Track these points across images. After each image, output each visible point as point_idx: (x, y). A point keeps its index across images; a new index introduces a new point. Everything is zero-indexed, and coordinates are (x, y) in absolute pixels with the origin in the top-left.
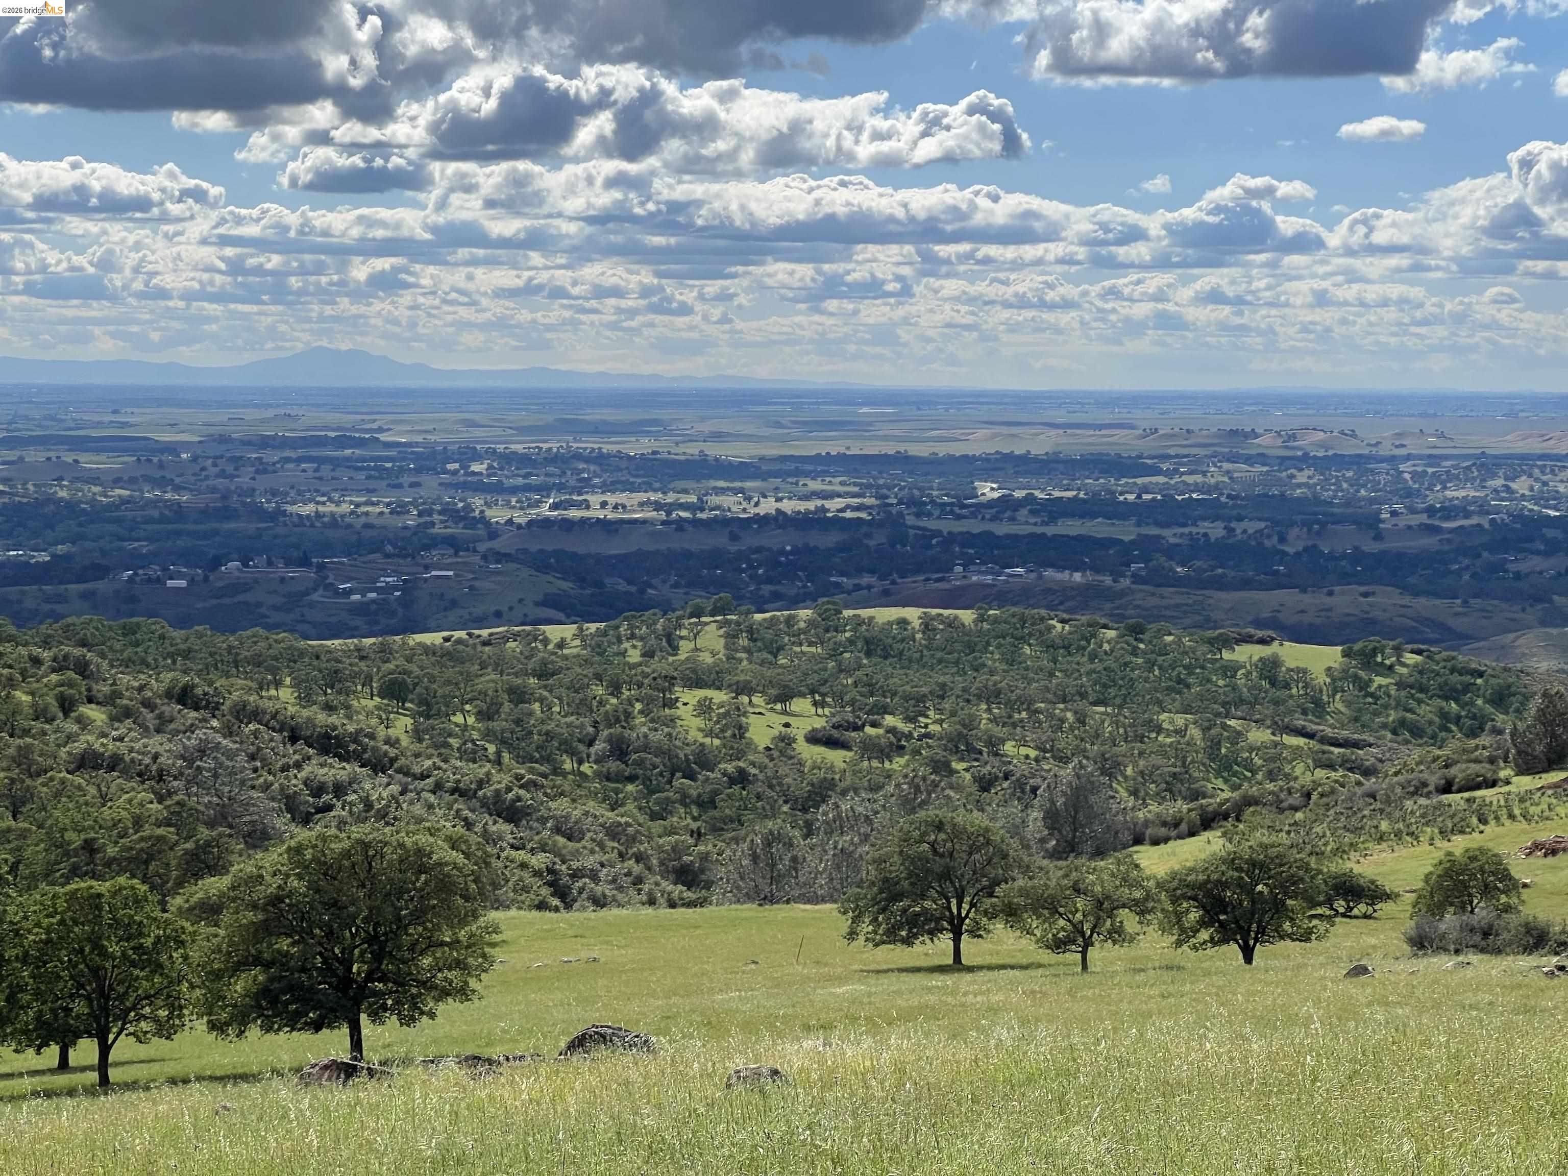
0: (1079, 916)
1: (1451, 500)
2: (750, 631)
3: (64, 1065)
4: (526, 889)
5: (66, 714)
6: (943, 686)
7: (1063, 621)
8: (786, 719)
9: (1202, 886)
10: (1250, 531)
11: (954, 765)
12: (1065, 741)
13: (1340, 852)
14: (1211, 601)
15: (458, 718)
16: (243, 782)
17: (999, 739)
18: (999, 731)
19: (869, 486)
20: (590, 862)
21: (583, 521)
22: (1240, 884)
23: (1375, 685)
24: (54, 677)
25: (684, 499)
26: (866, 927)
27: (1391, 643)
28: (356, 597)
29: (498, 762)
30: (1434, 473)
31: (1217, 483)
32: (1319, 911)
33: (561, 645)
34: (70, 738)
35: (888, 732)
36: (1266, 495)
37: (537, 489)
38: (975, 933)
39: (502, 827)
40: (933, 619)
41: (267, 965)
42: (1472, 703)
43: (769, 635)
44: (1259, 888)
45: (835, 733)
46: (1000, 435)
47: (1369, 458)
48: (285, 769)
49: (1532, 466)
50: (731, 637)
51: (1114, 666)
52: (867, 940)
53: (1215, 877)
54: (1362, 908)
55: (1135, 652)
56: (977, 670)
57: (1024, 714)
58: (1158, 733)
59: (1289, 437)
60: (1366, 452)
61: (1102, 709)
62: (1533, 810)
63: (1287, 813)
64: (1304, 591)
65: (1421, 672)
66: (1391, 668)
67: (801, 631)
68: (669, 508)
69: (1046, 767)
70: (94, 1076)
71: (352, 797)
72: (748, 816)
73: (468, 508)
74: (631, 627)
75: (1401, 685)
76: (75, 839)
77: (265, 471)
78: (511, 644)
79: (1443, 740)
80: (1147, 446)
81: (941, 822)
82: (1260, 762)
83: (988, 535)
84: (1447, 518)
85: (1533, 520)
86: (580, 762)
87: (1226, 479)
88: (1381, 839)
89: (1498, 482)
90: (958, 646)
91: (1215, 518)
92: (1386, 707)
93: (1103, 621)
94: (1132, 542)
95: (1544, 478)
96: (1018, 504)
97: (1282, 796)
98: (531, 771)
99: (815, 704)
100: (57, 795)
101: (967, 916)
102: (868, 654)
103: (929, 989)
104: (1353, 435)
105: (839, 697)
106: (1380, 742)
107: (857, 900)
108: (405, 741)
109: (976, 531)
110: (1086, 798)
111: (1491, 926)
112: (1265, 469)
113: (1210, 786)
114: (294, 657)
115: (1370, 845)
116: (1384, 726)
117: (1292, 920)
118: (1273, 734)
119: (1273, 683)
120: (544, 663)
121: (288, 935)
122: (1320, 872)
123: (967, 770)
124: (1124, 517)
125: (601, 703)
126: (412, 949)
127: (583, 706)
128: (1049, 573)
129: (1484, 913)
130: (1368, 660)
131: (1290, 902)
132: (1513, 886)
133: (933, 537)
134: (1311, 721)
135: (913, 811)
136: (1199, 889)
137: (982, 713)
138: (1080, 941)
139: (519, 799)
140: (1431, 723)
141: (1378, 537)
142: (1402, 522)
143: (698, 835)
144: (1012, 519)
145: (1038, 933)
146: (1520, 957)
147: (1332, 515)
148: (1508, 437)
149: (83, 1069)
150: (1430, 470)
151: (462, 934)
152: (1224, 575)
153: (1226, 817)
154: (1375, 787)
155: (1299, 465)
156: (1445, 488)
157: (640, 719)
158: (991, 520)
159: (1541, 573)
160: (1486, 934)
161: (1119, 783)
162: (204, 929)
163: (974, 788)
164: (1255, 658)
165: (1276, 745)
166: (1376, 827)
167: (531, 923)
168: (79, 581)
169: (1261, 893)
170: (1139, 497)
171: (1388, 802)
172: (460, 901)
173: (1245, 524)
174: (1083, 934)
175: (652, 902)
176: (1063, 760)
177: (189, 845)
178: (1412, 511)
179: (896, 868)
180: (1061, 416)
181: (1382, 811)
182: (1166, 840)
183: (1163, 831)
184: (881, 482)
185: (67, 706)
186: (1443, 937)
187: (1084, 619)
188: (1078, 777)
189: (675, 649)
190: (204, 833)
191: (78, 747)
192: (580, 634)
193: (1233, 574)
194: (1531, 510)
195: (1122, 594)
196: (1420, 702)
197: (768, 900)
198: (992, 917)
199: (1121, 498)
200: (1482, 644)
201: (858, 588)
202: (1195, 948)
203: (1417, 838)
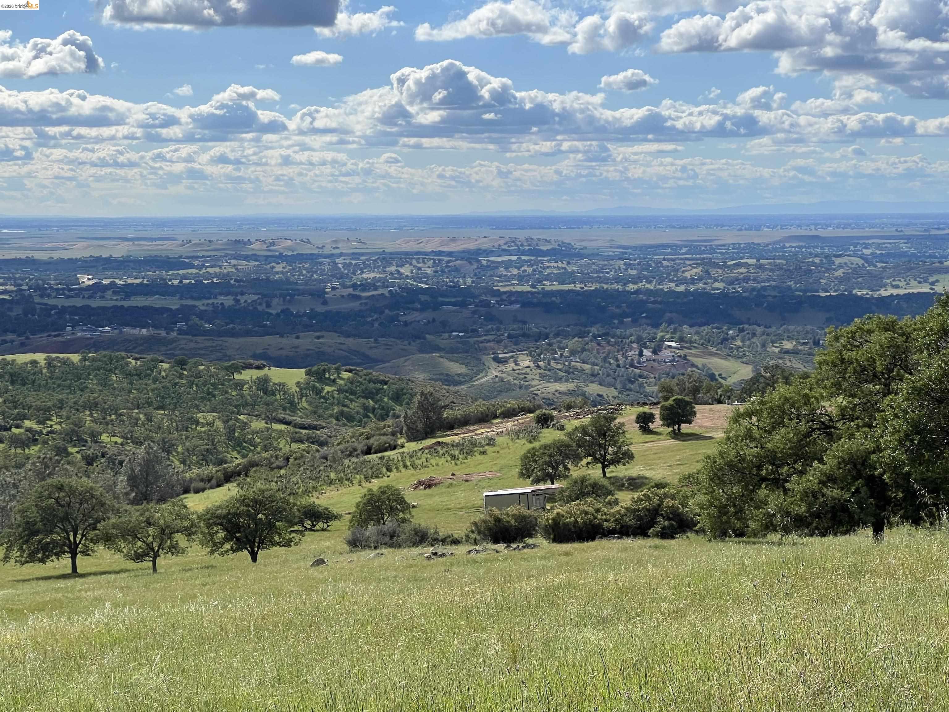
0: (150, 539)
1: (366, 280)
6: (61, 401)
7: (135, 359)
9: (226, 516)
10: (249, 301)
11: (70, 450)
12: (139, 432)
13: (307, 492)
14: (227, 344)
17: (98, 432)
18: (98, 428)
19: (9, 279)
22: (249, 515)
23: (325, 391)
26: (15, 553)
27: (334, 366)
30: (356, 264)
31: (228, 272)
32: (296, 528)
35: (27, 431)
36: (258, 279)
38: (85, 553)
40: (53, 360)
42: (381, 400)
44: (260, 516)
46: (92, 246)
47: (319, 256)
49: (412, 259)
51: (169, 386)
52: (16, 561)
53: (232, 511)
54: (320, 525)
55: (181, 376)
56: (82, 390)
57: (113, 417)
58: (197, 425)
59: (271, 243)
60: (316, 252)
61: (162, 412)
62: (418, 462)
63: (275, 470)
64: (282, 336)
65: (352, 383)
66: (334, 381)
69: (128, 449)
75: (340, 391)
79: (365, 423)
80: (185, 251)
81: (62, 486)
82: (259, 440)
83: (87, 307)
84: (364, 290)
85: (413, 290)
87: (234, 270)
88: (331, 483)
89: (393, 269)
90: (70, 376)
91: (227, 294)
92: (332, 404)
93: (161, 358)
94: (177, 310)
95: (419, 265)
96: (106, 288)
97: (273, 460)
101: (80, 543)
102: (13, 383)
103: (57, 590)
104: (309, 242)
106: (329, 426)
107: (9, 537)
109: (79, 305)
110: (153, 466)
111: (394, 532)
112: (257, 263)
113: (229, 456)
115: (325, 487)
116: (331, 416)
117: (279, 534)
118: (266, 423)
119: (265, 393)
122: (295, 505)
123: (78, 452)
124: (172, 294)
128: (127, 330)
129: (391, 524)
130: (320, 376)
131: (278, 524)
132: (407, 507)
133: (51, 310)
134: (289, 415)
135: (43, 479)
136: (224, 518)
137: (87, 419)
138: (152, 554)
140: (358, 413)
141: (325, 303)
142: (338, 293)
144: (102, 297)
145: (125, 551)
146: (412, 549)
147: (298, 290)
148: (398, 242)
150: (354, 262)
152: (234, 328)
153: (239, 474)
154: (327, 452)
155: (277, 260)
156: (362, 272)
158: (88, 298)
159: (419, 322)
160: (392, 537)
161: (174, 456)
163: (83, 464)
164: (254, 377)
165: (268, 429)
166: (328, 476)
169: (261, 519)
170: (181, 282)
171: (334, 460)
173: (246, 297)
174: (153, 549)
176: (139, 444)
178: (344, 286)
179: (34, 515)
180: (131, 233)
181: (331, 466)
182: (203, 490)
183: (201, 485)
184: (17, 276)
186: (367, 540)
187: (149, 357)
188: (148, 454)
193: (240, 327)
194: (412, 285)
195: (173, 341)
196: (351, 401)
198: (95, 541)
199: (170, 283)
200: (387, 364)
201: (5, 342)
202: (222, 554)
203: (352, 482)
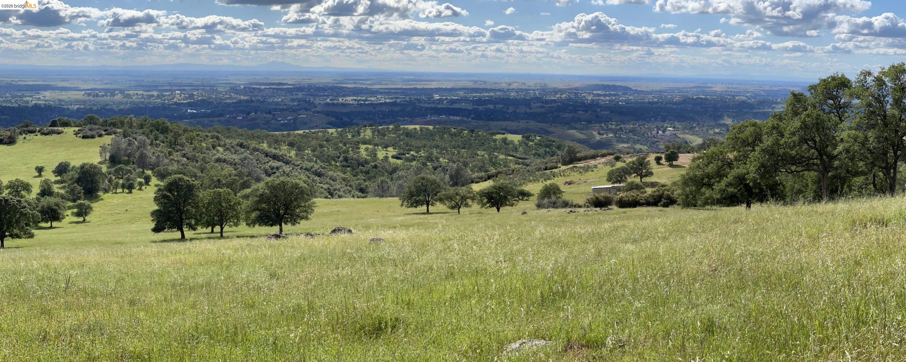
0: (458, 200)
1: (548, 100)
2: (378, 131)
3: (212, 232)
4: (322, 193)
5: (214, 149)
6: (425, 144)
7: (454, 129)
8: (386, 152)
9: (488, 193)
10: (500, 107)
11: (428, 164)
12: (455, 158)
13: (521, 184)
14: (491, 124)
15: (307, 151)
16: (255, 166)
17: (439, 157)
18: (439, 155)
19: (407, 96)
20: (338, 187)
21: (337, 104)
22: (497, 193)
23: (530, 144)
24: (211, 140)
25: (362, 98)
26: (405, 203)
27: (533, 134)
28: (282, 122)
29: (316, 162)
31: (492, 95)
32: (515, 199)
33: (332, 134)
34: (214, 155)
35: (411, 155)
36: (504, 98)
37: (326, 96)
38: (432, 205)
39: (317, 178)
40: (423, 128)
41: (260, 210)
42: (552, 148)
43: (383, 131)
44: (501, 193)
45: (399, 156)
47: (529, 90)
48: (264, 163)
49: (566, 92)
50: (373, 132)
51: (467, 140)
52: (406, 206)
53: (490, 191)
54: (526, 198)
55: (472, 136)
56: (433, 140)
57: (445, 151)
58: (477, 156)
59: (509, 84)
60: (527, 88)
61: (464, 150)
62: (566, 174)
63: (508, 175)
64: (513, 121)
65: (540, 141)
66: (533, 140)
67: (390, 131)
68: (358, 101)
69: (450, 164)
70: (219, 235)
71: (280, 170)
72: (377, 176)
73: (309, 100)
74: (349, 130)
75: (536, 144)
76: (215, 179)
77: (261, 91)
78: (320, 134)
79: (545, 157)
81: (424, 177)
82: (502, 163)
83: (436, 108)
84: (547, 104)
85: (566, 104)
86: (336, 162)
87: (494, 95)
88: (530, 181)
89: (558, 96)
90: (429, 135)
91: (491, 104)
92: (532, 150)
93: (464, 129)
94: (471, 109)
95: (569, 94)
96: (444, 100)
97: (507, 171)
98: (324, 164)
99: (394, 148)
100: (212, 168)
101: (430, 201)
102: (407, 136)
103: (420, 219)
104: (525, 84)
105: (399, 147)
106: (531, 158)
107: (403, 196)
108: (294, 157)
109: (433, 107)
110: (460, 172)
111: (555, 202)
112: (504, 92)
113: (490, 169)
114: (267, 136)
115: (528, 183)
116: (532, 154)
117: (509, 201)
118: (505, 156)
119: (505, 144)
120: (328, 138)
121: (265, 203)
122: (516, 189)
123: (431, 165)
124: (470, 103)
125: (341, 148)
126: (294, 207)
127: (337, 149)
128: (451, 117)
129: (554, 199)
130: (528, 138)
131: (508, 197)
132: (561, 192)
133: (423, 108)
134: (514, 153)
135: (417, 175)
137: (435, 152)
139: (321, 171)
140: (542, 153)
141: (531, 109)
142: (536, 105)
143: (365, 180)
144: (442, 104)
145: (447, 205)
146: (562, 209)
147: (520, 103)
148: (561, 85)
149: (217, 233)
150: (543, 92)
151: (307, 204)
152: (493, 118)
153: (494, 176)
154: (529, 169)
155: (512, 91)
156: (546, 97)
157: (351, 152)
158: (437, 104)
159: (568, 117)
160: (554, 204)
161: (468, 168)
162: (245, 201)
163: (432, 170)
164: (501, 138)
165: (506, 159)
166: (529, 178)
167: (324, 202)
168: (217, 117)
169: (501, 195)
170: (473, 98)
171: (532, 172)
172: (306, 196)
173: (499, 105)
174: (458, 205)
175: (353, 197)
176: (454, 162)
177: (242, 181)
178: (539, 102)
179: (413, 189)
181: (531, 175)
182: (479, 182)
183: (478, 180)
184: (410, 95)
185: (214, 147)
186: (544, 204)
187: (460, 128)
188: (458, 166)
189: (359, 135)
190: (245, 178)
191: (216, 157)
192: (336, 131)
193: (496, 117)
194: (566, 102)
195: (469, 122)
196: (540, 148)
197: (382, 196)
198: (436, 201)
199: (469, 99)
200: (554, 134)
201: (404, 120)
202: (486, 208)
203: (539, 181)
